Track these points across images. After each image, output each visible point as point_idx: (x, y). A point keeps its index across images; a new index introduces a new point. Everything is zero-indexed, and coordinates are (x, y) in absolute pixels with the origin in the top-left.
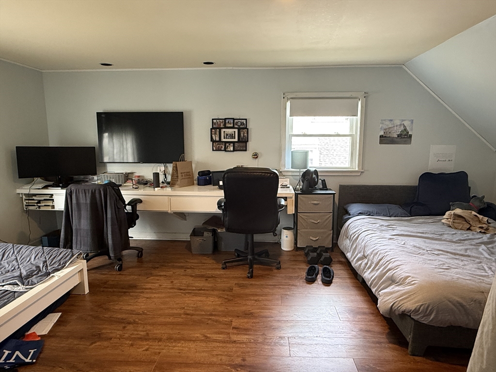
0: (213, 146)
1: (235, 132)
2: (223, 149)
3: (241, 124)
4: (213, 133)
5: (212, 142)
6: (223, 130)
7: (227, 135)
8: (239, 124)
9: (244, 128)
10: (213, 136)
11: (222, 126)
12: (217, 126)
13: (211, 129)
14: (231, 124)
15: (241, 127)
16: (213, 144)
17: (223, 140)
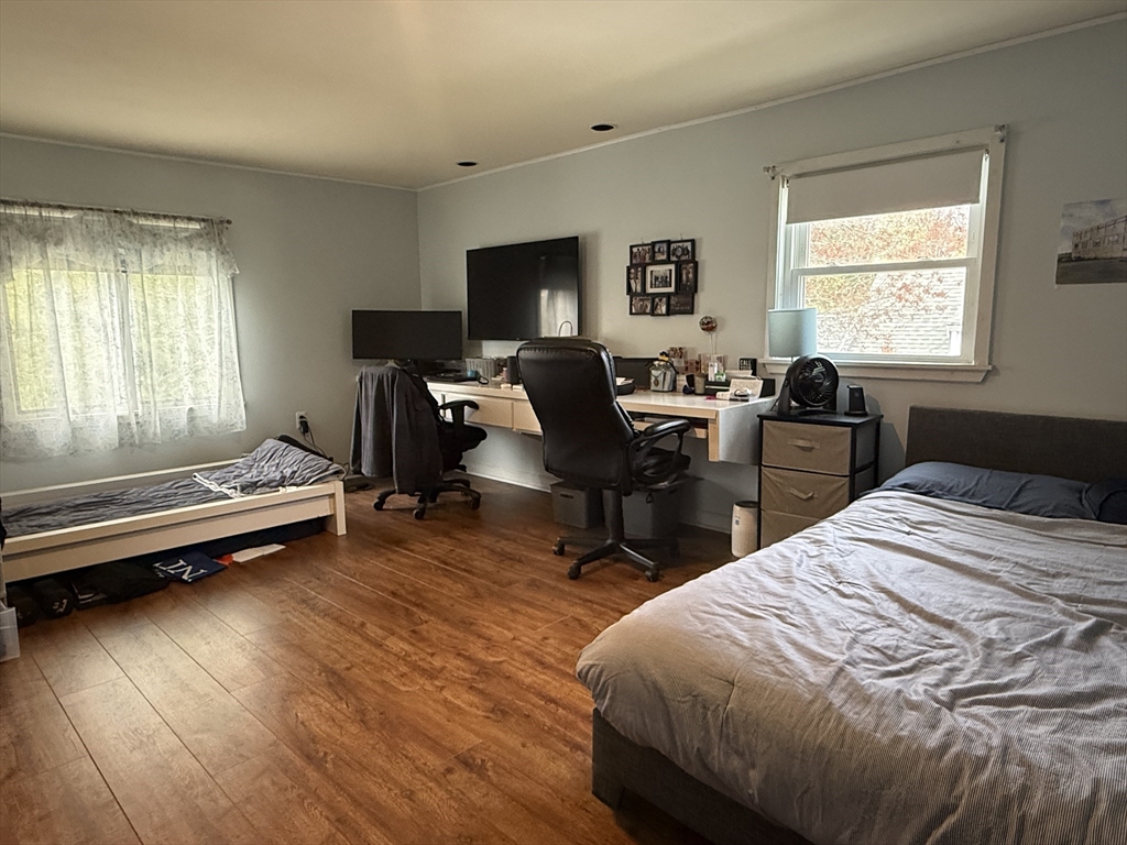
0: (631, 305)
1: (671, 271)
2: (648, 310)
3: (683, 254)
4: (632, 276)
5: (628, 297)
6: (650, 269)
7: (657, 278)
8: (679, 253)
9: (687, 262)
10: (632, 282)
11: (647, 260)
12: (640, 261)
13: (629, 269)
14: (663, 254)
15: (683, 258)
16: (631, 301)
17: (650, 290)
